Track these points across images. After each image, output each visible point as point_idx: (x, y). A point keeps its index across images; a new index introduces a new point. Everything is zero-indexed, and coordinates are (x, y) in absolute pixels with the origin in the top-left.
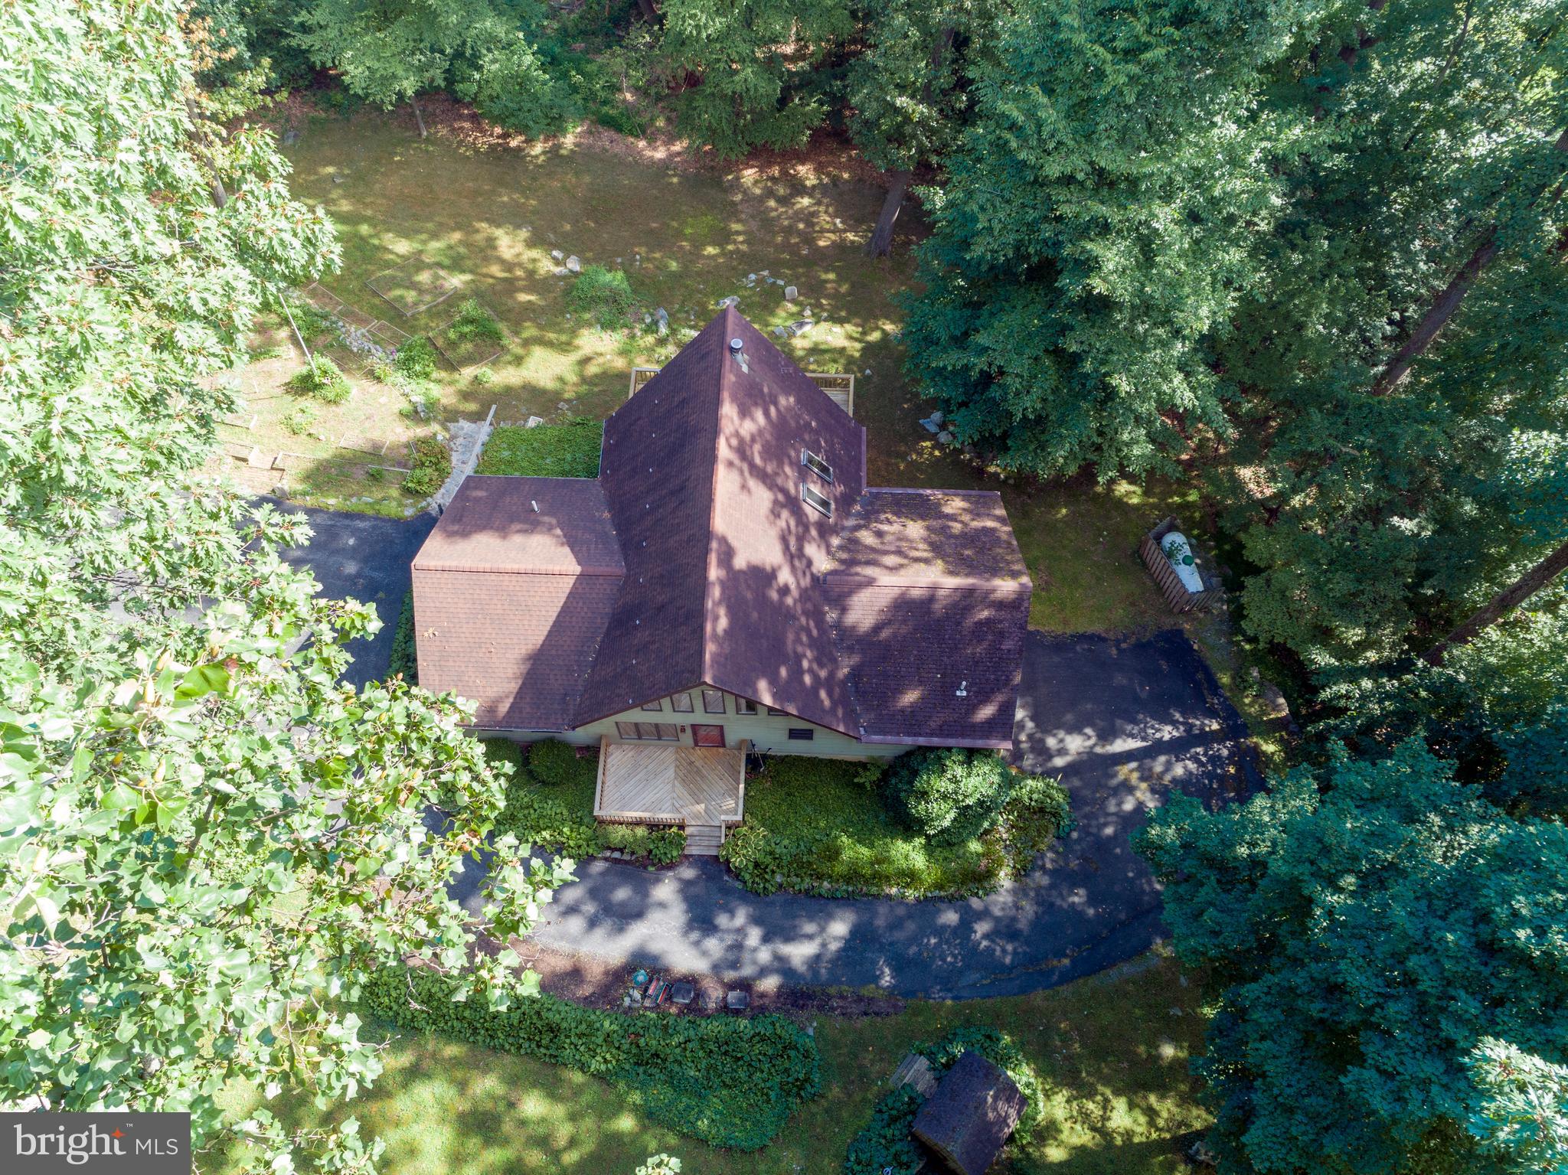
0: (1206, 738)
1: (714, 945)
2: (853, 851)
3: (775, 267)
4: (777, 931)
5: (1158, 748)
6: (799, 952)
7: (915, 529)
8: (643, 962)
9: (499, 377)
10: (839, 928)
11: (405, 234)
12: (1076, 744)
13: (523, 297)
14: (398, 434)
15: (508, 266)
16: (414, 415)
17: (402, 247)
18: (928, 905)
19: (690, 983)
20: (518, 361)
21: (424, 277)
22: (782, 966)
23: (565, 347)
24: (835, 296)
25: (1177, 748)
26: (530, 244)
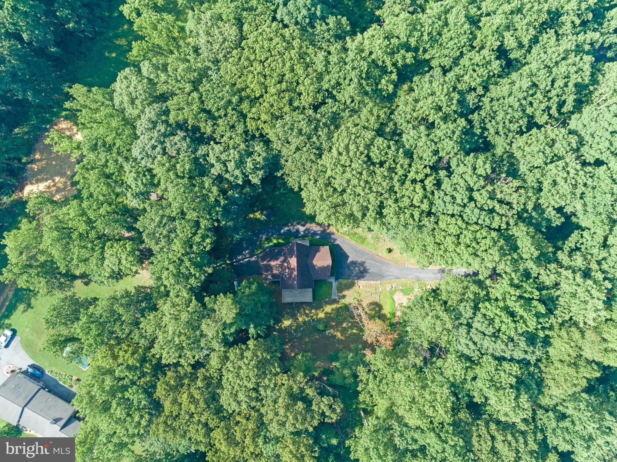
0: (236, 262)
1: (296, 228)
2: (280, 241)
3: (296, 338)
4: (289, 231)
5: (243, 259)
6: (286, 228)
7: (275, 272)
8: (304, 225)
9: (334, 306)
10: (282, 231)
11: (354, 334)
12: (253, 259)
13: (334, 324)
14: (345, 293)
15: (337, 330)
16: (344, 297)
17: (354, 331)
18: (272, 236)
19: (298, 224)
20: (333, 309)
21: (350, 324)
22: (288, 226)
23: (326, 313)
24: (286, 332)
25: (240, 260)
26: (335, 336)
